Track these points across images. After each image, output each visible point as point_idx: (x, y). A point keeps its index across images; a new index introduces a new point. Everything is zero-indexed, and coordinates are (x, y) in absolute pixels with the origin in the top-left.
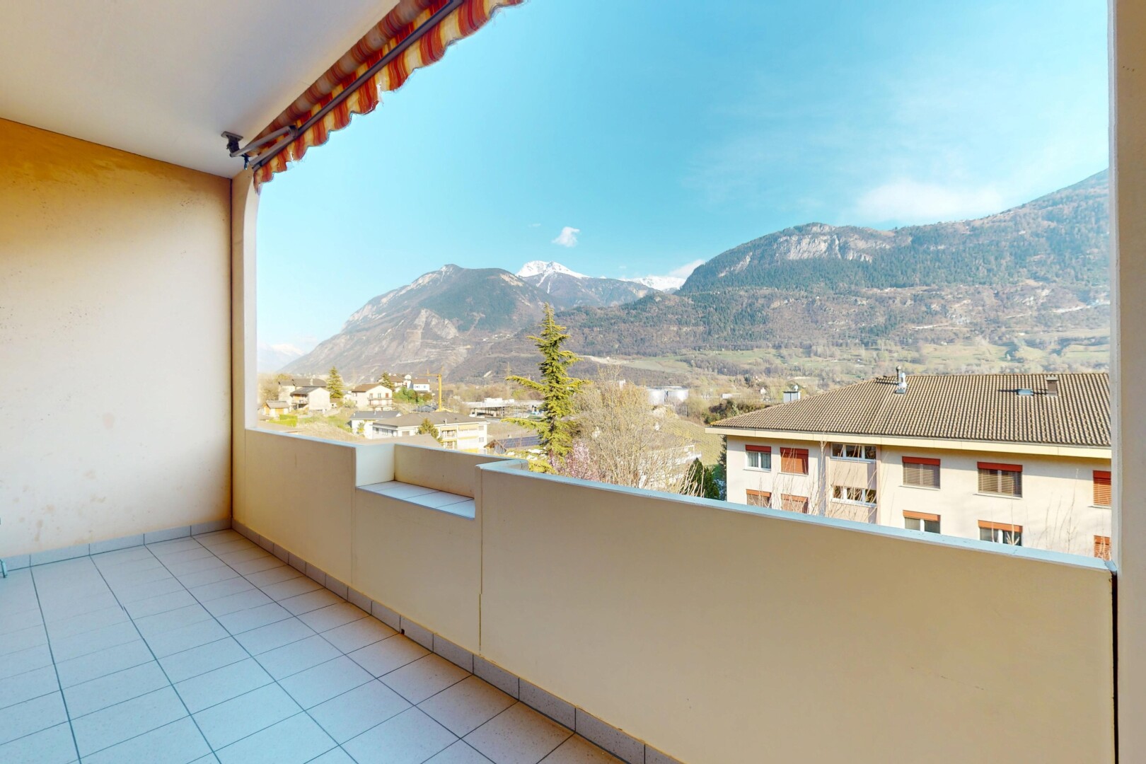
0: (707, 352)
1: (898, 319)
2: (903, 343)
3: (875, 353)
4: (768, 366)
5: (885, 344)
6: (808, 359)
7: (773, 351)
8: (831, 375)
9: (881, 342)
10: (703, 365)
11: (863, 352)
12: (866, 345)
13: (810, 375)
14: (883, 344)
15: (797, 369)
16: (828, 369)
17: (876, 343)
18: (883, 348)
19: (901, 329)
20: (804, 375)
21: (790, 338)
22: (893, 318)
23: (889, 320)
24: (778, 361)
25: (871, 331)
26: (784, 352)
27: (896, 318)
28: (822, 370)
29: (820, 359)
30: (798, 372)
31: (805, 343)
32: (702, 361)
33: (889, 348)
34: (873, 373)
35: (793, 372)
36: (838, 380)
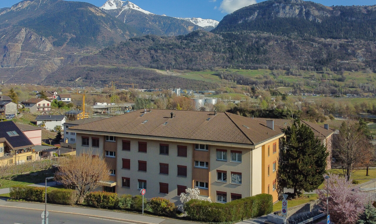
0: (231, 70)
1: (333, 56)
2: (335, 70)
3: (321, 75)
4: (266, 80)
5: (326, 70)
6: (287, 76)
7: (269, 71)
8: (299, 86)
9: (324, 68)
10: (228, 77)
11: (315, 73)
12: (317, 70)
13: (288, 86)
14: (325, 70)
15: (281, 82)
16: (297, 83)
17: (322, 70)
18: (325, 72)
19: (334, 62)
20: (285, 86)
21: (278, 64)
22: (330, 56)
23: (329, 56)
24: (271, 77)
25: (320, 62)
26: (275, 71)
27: (332, 56)
28: (294, 84)
29: (294, 77)
30: (282, 84)
31: (286, 67)
32: (228, 76)
33: (328, 72)
34: (320, 86)
35: (279, 84)
36: (302, 89)
